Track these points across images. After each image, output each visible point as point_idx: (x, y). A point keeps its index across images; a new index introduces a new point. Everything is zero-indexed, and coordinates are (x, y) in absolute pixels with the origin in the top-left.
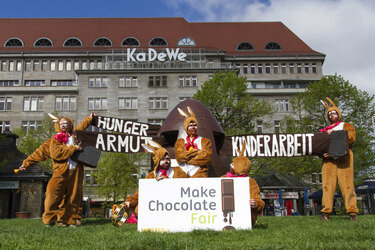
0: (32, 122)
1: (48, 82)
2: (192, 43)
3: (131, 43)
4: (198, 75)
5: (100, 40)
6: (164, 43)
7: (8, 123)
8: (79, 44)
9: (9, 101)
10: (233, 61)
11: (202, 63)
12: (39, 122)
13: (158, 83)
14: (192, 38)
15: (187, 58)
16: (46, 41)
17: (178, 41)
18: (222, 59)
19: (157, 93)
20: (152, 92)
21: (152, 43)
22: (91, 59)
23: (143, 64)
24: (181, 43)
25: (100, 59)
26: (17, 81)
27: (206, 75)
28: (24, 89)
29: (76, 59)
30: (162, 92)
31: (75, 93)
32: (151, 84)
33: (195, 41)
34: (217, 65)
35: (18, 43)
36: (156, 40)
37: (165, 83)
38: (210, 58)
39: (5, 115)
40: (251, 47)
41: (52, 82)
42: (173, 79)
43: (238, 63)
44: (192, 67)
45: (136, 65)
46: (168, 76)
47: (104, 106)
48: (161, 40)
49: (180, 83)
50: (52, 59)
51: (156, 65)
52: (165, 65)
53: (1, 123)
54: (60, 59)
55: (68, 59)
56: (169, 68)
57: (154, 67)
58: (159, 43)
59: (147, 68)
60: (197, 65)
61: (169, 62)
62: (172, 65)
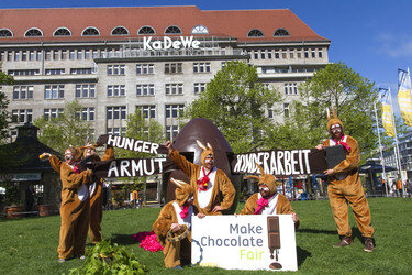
0: (54, 110)
1: (68, 71)
2: (205, 31)
3: (147, 31)
4: (212, 62)
5: (118, 29)
6: (178, 31)
7: (30, 111)
8: (97, 33)
9: (31, 89)
10: (244, 48)
11: (215, 51)
12: (61, 110)
13: (173, 70)
14: (205, 26)
15: (201, 46)
16: (65, 30)
17: (191, 29)
18: (234, 46)
19: (172, 79)
20: (169, 79)
21: (167, 31)
22: (110, 48)
23: (159, 52)
24: (194, 31)
25: (117, 48)
26: (38, 71)
27: (220, 62)
28: (46, 78)
29: (95, 48)
30: (176, 78)
31: (95, 80)
32: (167, 71)
33: (208, 29)
34: (229, 51)
35: (37, 33)
36: (171, 28)
37: (180, 70)
38: (223, 45)
39: (27, 103)
40: (261, 34)
41: (72, 70)
42: (188, 66)
43: (249, 49)
44: (206, 54)
45: (152, 53)
46: (184, 62)
47: (123, 92)
48: (175, 28)
49: (195, 69)
50: (72, 49)
51: (172, 53)
52: (180, 52)
53: (23, 111)
54: (79, 48)
55: (87, 48)
56: (184, 55)
57: (169, 55)
58: (174, 31)
59: (163, 56)
60: (210, 52)
61: (184, 50)
62: (187, 53)
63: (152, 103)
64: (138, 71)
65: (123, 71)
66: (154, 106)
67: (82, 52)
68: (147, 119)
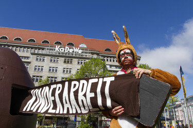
2: (85, 46)
3: (58, 43)
4: (86, 60)
5: (45, 41)
6: (73, 45)
8: (35, 41)
10: (102, 56)
11: (89, 55)
13: (68, 62)
14: (85, 44)
15: (82, 52)
16: (19, 39)
18: (98, 54)
19: (67, 66)
20: (65, 66)
21: (68, 45)
22: (39, 49)
23: (62, 53)
24: (80, 46)
25: (43, 49)
29: (32, 48)
30: (69, 66)
31: (29, 63)
32: (65, 62)
33: (87, 46)
34: (95, 56)
35: (6, 38)
36: (70, 43)
37: (71, 62)
38: (93, 54)
40: (110, 51)
42: (75, 61)
43: (104, 57)
44: (84, 56)
45: (59, 53)
46: (74, 59)
47: (42, 69)
49: (79, 63)
50: (21, 47)
51: (69, 54)
52: (72, 55)
54: (25, 47)
55: (28, 48)
56: (74, 56)
57: (67, 55)
58: (71, 45)
59: (64, 55)
60: (86, 56)
61: (74, 53)
62: (76, 55)
63: (56, 76)
64: (51, 60)
65: (44, 60)
66: (56, 78)
67: (26, 49)
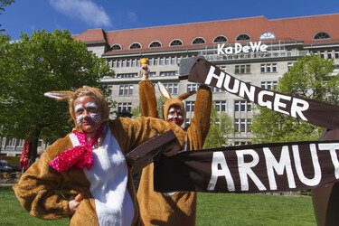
1: (158, 74)
2: (273, 36)
3: (220, 39)
4: (278, 63)
5: (197, 40)
6: (248, 38)
7: (130, 104)
8: (181, 43)
9: (131, 88)
10: (310, 50)
11: (282, 53)
13: (243, 71)
14: (272, 32)
15: (268, 49)
16: (157, 43)
17: (259, 35)
18: (300, 48)
21: (238, 39)
22: (190, 55)
23: (230, 56)
24: (262, 37)
25: (196, 54)
26: (137, 74)
27: (286, 62)
29: (178, 55)
30: (246, 78)
31: (178, 81)
32: (237, 72)
33: (275, 34)
34: (295, 53)
35: (138, 46)
36: (241, 36)
37: (248, 71)
38: (289, 48)
39: (128, 98)
40: (328, 36)
41: (161, 73)
42: (256, 67)
43: (315, 50)
44: (272, 56)
45: (225, 57)
46: (252, 64)
48: (245, 36)
49: (263, 70)
50: (161, 56)
51: (242, 56)
52: (249, 56)
53: (125, 104)
54: (167, 56)
55: (173, 56)
56: (252, 58)
57: (239, 58)
58: (244, 38)
59: (233, 59)
60: (276, 54)
61: (252, 53)
62: (255, 56)
63: (223, 99)
66: (224, 102)
67: (169, 59)
68: (219, 112)
